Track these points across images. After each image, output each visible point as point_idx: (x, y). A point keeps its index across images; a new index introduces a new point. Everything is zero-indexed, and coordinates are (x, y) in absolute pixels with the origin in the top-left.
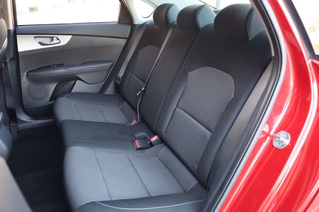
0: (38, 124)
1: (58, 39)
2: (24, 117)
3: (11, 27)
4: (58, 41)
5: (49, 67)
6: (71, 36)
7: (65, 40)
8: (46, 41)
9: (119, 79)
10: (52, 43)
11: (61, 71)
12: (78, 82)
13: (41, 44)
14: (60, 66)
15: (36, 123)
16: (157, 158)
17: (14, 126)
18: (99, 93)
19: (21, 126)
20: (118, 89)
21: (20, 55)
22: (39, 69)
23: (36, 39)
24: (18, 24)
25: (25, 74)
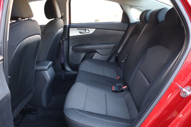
0: (74, 73)
1: (89, 31)
2: (68, 69)
3: (68, 24)
4: (88, 32)
5: (82, 45)
6: (95, 29)
7: (92, 31)
8: (83, 31)
9: (118, 54)
10: (85, 32)
11: (88, 47)
12: (96, 54)
13: (80, 33)
14: (88, 44)
15: (73, 73)
16: (123, 99)
17: (63, 72)
18: (107, 61)
19: (67, 73)
20: (117, 59)
21: (70, 38)
22: (78, 45)
23: (78, 30)
24: (71, 23)
25: (72, 47)
